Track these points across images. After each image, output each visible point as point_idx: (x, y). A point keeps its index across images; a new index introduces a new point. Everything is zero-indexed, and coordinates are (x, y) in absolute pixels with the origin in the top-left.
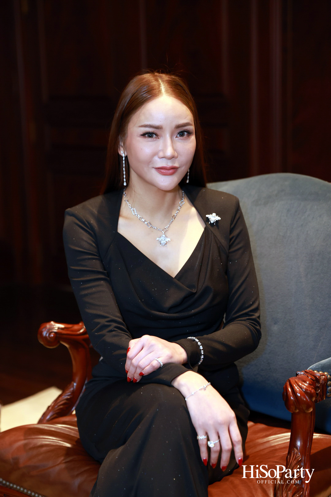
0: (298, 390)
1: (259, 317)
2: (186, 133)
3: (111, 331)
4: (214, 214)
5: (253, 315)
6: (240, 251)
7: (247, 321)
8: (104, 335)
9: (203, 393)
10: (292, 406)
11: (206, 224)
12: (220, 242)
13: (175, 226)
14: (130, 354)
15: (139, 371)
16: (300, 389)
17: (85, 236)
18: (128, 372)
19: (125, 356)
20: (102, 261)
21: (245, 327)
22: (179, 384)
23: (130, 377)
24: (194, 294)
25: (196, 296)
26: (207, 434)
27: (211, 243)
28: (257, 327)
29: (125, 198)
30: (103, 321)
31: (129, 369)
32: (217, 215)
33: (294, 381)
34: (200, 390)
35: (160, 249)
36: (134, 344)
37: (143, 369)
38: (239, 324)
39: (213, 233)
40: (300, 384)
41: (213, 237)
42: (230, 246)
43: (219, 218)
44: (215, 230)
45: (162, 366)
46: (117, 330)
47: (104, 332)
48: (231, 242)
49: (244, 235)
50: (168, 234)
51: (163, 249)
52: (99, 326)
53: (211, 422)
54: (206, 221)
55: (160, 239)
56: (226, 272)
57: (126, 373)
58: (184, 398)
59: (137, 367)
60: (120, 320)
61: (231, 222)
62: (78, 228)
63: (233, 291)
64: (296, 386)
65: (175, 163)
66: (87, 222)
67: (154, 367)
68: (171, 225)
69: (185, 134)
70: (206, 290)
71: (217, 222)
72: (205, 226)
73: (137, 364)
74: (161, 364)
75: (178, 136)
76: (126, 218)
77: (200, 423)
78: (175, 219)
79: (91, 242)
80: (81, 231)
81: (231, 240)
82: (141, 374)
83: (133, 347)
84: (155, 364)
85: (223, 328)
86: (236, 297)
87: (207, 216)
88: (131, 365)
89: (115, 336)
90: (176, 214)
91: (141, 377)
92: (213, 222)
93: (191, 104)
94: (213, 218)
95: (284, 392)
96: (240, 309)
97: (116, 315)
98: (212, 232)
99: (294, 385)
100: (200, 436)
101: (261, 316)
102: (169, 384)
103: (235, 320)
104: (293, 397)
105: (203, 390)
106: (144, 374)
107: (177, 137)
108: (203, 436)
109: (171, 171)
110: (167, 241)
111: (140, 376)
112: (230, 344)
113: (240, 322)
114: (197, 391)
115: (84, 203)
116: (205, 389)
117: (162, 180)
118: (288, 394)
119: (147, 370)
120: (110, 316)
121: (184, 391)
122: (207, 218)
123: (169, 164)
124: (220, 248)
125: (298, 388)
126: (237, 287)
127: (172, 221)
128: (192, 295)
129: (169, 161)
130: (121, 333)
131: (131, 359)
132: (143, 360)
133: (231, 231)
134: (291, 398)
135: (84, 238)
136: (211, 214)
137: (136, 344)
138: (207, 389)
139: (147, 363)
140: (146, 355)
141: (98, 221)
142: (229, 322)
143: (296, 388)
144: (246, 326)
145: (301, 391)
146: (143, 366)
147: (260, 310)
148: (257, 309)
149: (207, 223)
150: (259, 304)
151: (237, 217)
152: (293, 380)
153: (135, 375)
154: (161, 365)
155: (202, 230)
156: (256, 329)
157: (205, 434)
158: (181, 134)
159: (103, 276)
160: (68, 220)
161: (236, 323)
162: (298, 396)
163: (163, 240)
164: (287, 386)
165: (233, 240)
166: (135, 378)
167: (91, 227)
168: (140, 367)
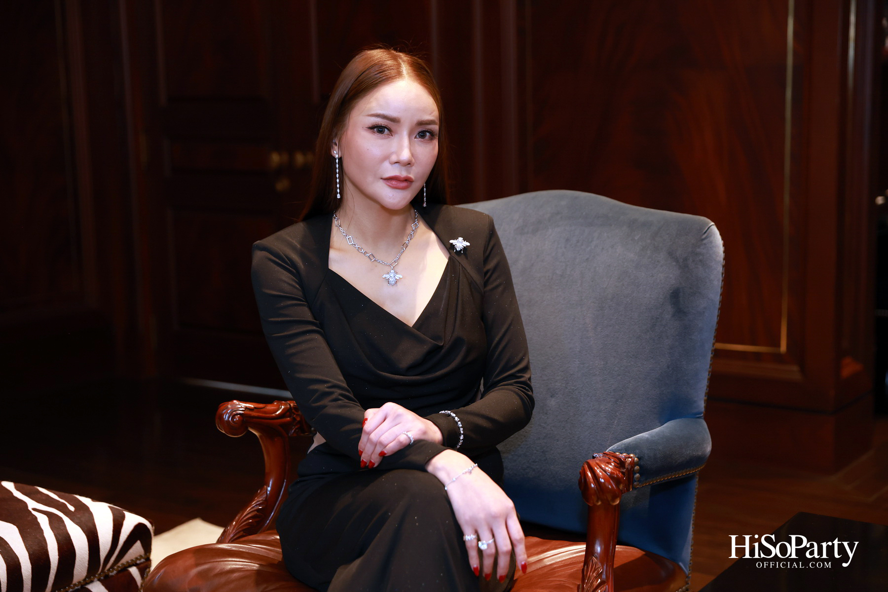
0: (601, 474)
1: (530, 379)
2: (428, 134)
3: (336, 400)
4: (460, 239)
5: (522, 377)
6: (500, 289)
7: (514, 384)
8: (325, 407)
9: (467, 477)
10: (593, 497)
11: (450, 253)
12: (471, 277)
13: (408, 257)
14: (367, 426)
15: (379, 450)
16: (604, 473)
17: (285, 276)
18: (362, 452)
19: (360, 430)
20: (310, 309)
21: (512, 393)
22: (435, 468)
23: (365, 460)
24: (441, 347)
25: (443, 351)
26: (476, 533)
27: (459, 278)
28: (529, 393)
29: (335, 223)
30: (323, 388)
31: (364, 449)
32: (464, 240)
33: (594, 463)
34: (463, 474)
35: (387, 290)
36: (372, 415)
37: (385, 446)
38: (504, 391)
39: (462, 266)
40: (603, 466)
41: (461, 270)
42: (486, 284)
43: (468, 244)
44: (463, 261)
45: (413, 443)
46: (343, 399)
47: (325, 401)
48: (487, 276)
49: (503, 268)
50: (398, 269)
51: (392, 290)
52: (317, 394)
53: (482, 515)
54: (450, 248)
55: (387, 276)
56: (483, 317)
57: (359, 453)
58: (444, 486)
59: (375, 445)
60: (345, 385)
61: (485, 248)
62: (275, 266)
63: (493, 345)
64: (598, 468)
65: (410, 173)
66: (287, 257)
67: (401, 443)
68: (402, 257)
69: (426, 135)
70: (457, 343)
71: (465, 248)
72: (448, 255)
73: (377, 440)
74: (412, 439)
75: (418, 137)
76: (339, 250)
77: (467, 518)
78: (407, 248)
79: (294, 284)
80: (278, 268)
81: (486, 273)
82: (382, 454)
83: (371, 419)
84: (403, 438)
85: (481, 398)
86: (497, 353)
87: (451, 241)
88: (367, 441)
89: (341, 407)
90: (409, 241)
91: (382, 458)
92: (459, 249)
93: (438, 97)
94: (460, 243)
95: (581, 478)
96: (504, 370)
97: (339, 379)
98: (460, 263)
99: (596, 468)
100: (468, 536)
101: (532, 378)
102: (422, 468)
103: (499, 385)
104: (595, 484)
105: (468, 474)
106: (385, 454)
107: (416, 138)
108: (472, 536)
109: (404, 184)
110: (398, 278)
111: (379, 457)
112: (496, 417)
113: (506, 387)
114: (459, 476)
115: (279, 233)
116: (470, 472)
117: (391, 195)
118: (588, 480)
119: (391, 447)
120: (330, 380)
121: (442, 476)
122: (452, 244)
123: (403, 174)
124: (471, 284)
125: (600, 472)
126: (497, 339)
127: (403, 252)
128: (438, 349)
129: (404, 168)
130: (347, 403)
131: (369, 434)
132: (386, 434)
133: (486, 260)
134: (591, 485)
135: (284, 278)
136: (457, 239)
137: (375, 414)
138: (473, 472)
139: (391, 438)
140: (390, 429)
141: (303, 256)
142: (489, 388)
143: (598, 471)
144: (515, 392)
145: (605, 475)
146: (385, 442)
147: (530, 370)
148: (526, 369)
149: (451, 251)
150: (529, 362)
151: (492, 243)
152: (592, 462)
153: (373, 456)
154: (411, 441)
155: (446, 261)
156: (527, 395)
157: (474, 532)
158: (422, 135)
159: (315, 328)
160: (258, 256)
161: (498, 390)
162: (601, 482)
163: (391, 276)
164: (586, 469)
165: (489, 274)
166: (372, 461)
167: (293, 264)
168: (381, 443)
